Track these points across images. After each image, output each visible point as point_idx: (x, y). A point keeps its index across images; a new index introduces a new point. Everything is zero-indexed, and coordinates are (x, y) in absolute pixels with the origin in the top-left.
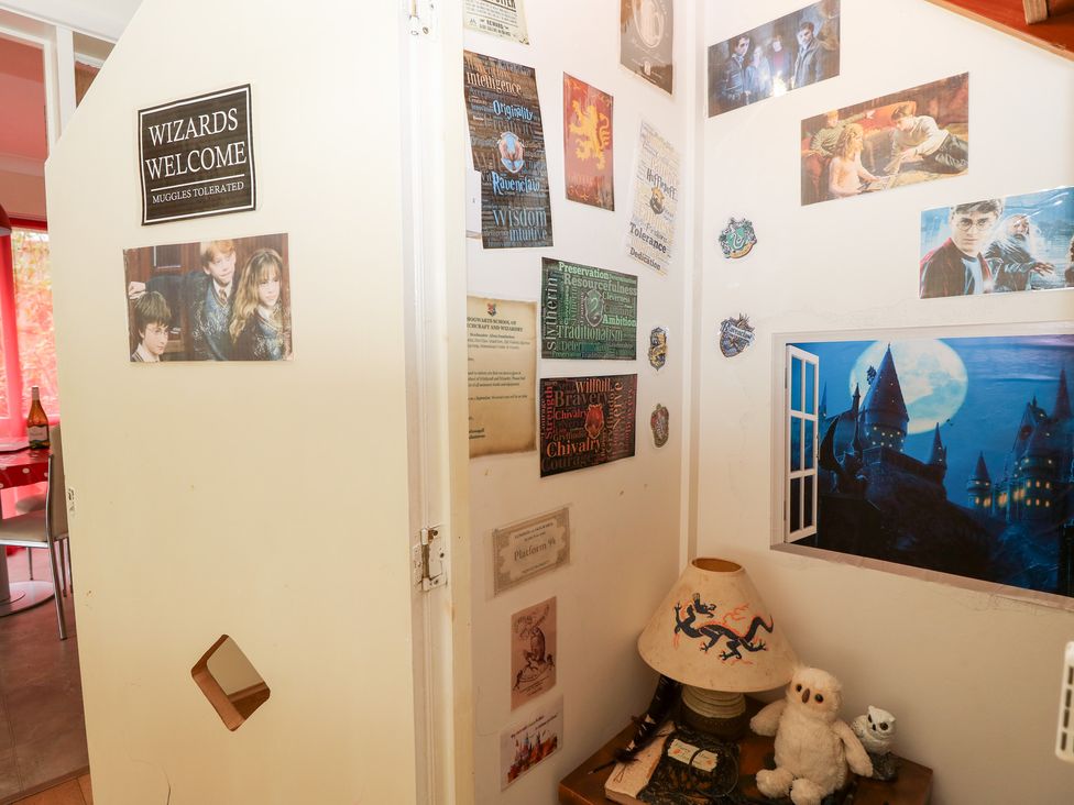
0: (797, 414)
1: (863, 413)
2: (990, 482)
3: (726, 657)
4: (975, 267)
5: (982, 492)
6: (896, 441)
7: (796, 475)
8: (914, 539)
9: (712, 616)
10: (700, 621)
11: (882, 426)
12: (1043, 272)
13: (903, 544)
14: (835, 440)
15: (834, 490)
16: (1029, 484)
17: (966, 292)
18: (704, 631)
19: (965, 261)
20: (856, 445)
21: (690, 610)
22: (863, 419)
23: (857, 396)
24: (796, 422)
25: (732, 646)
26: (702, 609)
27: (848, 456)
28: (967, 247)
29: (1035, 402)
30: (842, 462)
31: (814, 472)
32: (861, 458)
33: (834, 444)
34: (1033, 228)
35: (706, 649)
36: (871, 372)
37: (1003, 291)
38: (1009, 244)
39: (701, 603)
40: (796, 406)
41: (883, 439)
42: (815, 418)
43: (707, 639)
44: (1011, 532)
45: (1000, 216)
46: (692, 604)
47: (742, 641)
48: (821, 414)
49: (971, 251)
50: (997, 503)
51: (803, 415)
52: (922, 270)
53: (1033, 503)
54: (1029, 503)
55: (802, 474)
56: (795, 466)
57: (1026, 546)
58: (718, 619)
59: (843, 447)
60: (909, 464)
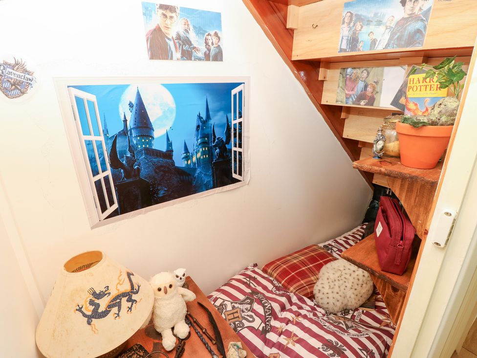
0: (88, 138)
1: (131, 130)
2: (189, 153)
3: (130, 309)
4: (171, 44)
5: (187, 158)
6: (150, 143)
7: (97, 178)
8: (166, 189)
9: (109, 294)
10: (103, 303)
11: (142, 136)
12: (197, 52)
13: (161, 193)
14: (118, 150)
15: (123, 178)
16: (201, 150)
17: (170, 58)
18: (110, 307)
19: (167, 40)
20: (130, 150)
21: (92, 303)
22: (131, 134)
23: (125, 121)
24: (89, 143)
25: (130, 300)
26: (99, 296)
27: (127, 157)
28: (166, 31)
29: (200, 114)
30: (124, 162)
31: (109, 172)
32: (134, 156)
33: (118, 152)
34: (191, 27)
35: (118, 315)
36: (131, 105)
37: (184, 60)
38: (184, 34)
39: (98, 292)
40: (86, 132)
41: (143, 143)
42: (102, 138)
43: (115, 310)
44: (198, 171)
45: (178, 17)
46: (91, 297)
47: (132, 292)
48: (105, 135)
49: (168, 34)
50: (192, 161)
51: (93, 138)
52: (147, 40)
53: (203, 157)
54: (202, 158)
55: (101, 176)
56: (95, 172)
57: (203, 175)
58: (114, 293)
59: (123, 153)
60: (158, 153)
